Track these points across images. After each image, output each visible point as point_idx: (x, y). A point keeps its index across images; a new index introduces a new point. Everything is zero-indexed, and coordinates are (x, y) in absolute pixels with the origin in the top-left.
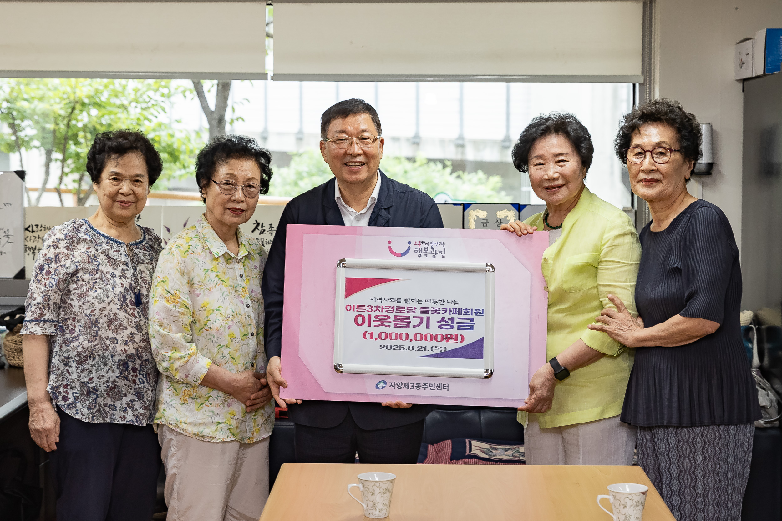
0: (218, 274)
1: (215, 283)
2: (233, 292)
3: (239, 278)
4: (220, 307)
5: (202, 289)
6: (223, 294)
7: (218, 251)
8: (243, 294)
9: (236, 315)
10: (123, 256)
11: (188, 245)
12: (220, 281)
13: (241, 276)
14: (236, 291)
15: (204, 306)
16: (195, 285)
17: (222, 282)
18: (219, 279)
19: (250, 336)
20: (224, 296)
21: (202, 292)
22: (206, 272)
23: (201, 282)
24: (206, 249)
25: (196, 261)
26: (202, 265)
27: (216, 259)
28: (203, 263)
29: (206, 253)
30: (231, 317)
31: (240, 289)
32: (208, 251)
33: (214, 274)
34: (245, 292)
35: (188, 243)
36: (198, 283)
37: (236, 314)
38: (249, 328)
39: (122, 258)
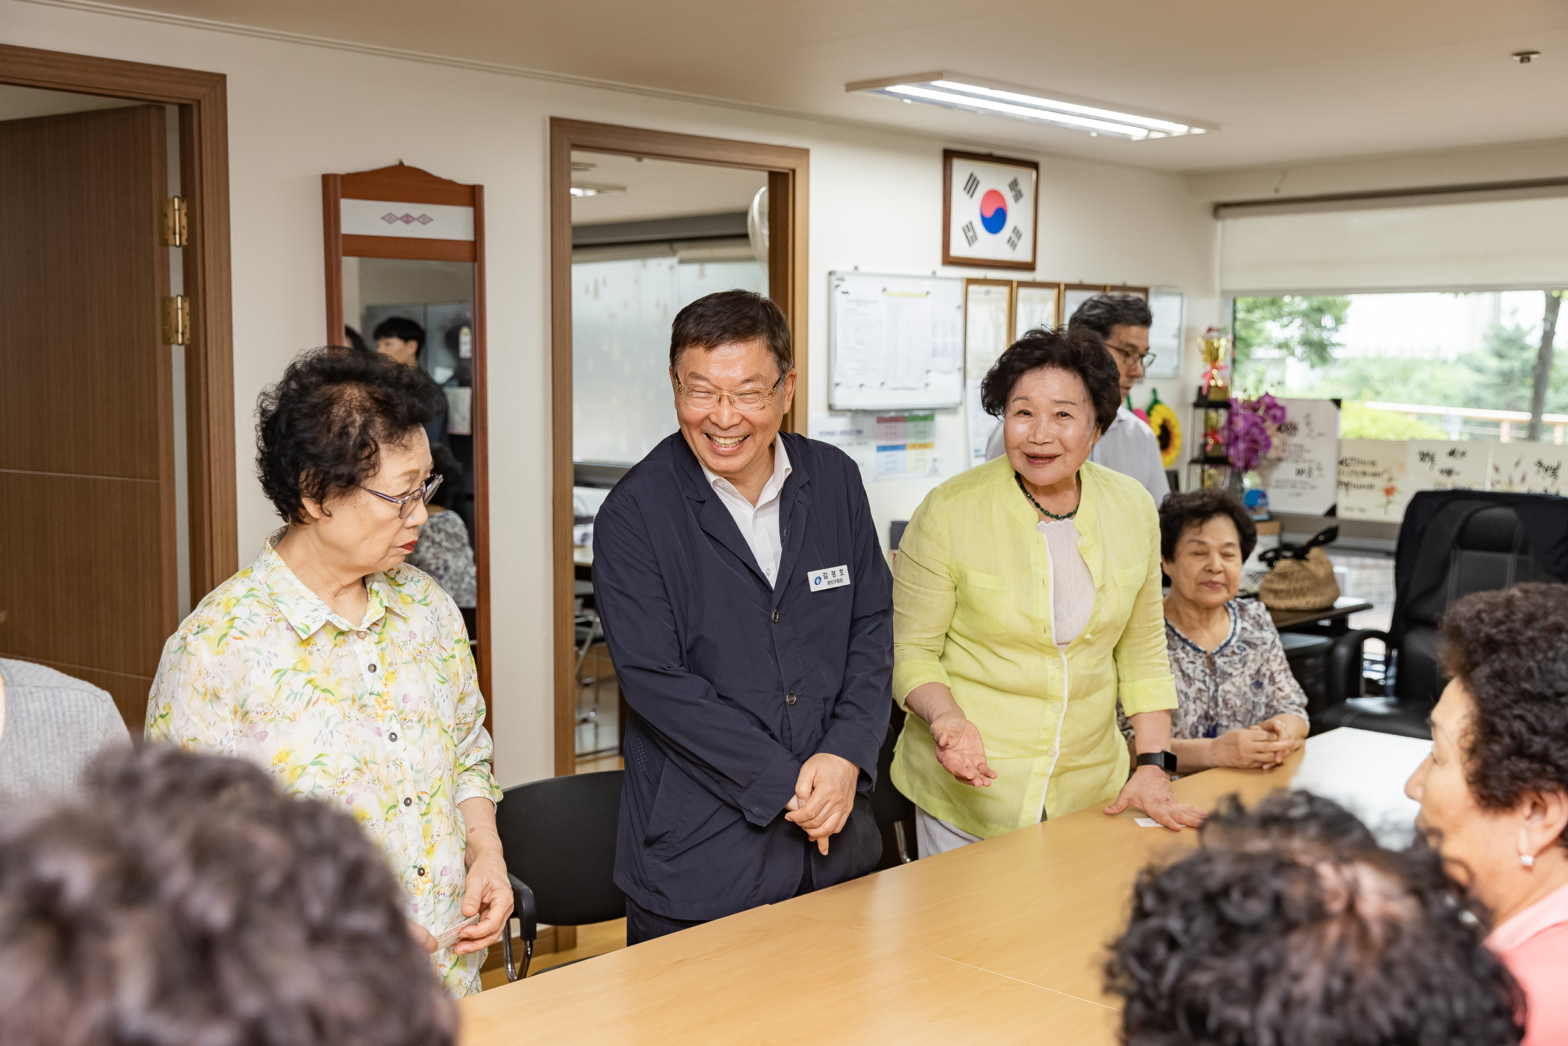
0: (313, 676)
1: (306, 698)
2: (354, 713)
3: (368, 675)
4: (320, 756)
5: (271, 720)
6: (327, 724)
7: (308, 622)
8: (380, 712)
9: (364, 768)
10: (1198, 671)
11: (227, 618)
12: (317, 693)
13: (373, 668)
14: (363, 707)
15: (280, 761)
16: (252, 715)
17: (322, 695)
18: (315, 687)
19: (402, 806)
20: (331, 727)
21: (270, 729)
22: (281, 676)
23: (266, 706)
24: (278, 621)
25: (252, 654)
26: (268, 661)
27: (306, 642)
28: (272, 656)
29: (278, 628)
30: (353, 774)
31: (371, 701)
32: (283, 625)
33: (302, 678)
34: (383, 706)
35: (229, 613)
36: (260, 709)
37: (366, 763)
38: (399, 789)
39: (1196, 674)
